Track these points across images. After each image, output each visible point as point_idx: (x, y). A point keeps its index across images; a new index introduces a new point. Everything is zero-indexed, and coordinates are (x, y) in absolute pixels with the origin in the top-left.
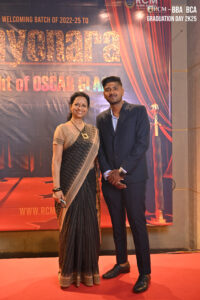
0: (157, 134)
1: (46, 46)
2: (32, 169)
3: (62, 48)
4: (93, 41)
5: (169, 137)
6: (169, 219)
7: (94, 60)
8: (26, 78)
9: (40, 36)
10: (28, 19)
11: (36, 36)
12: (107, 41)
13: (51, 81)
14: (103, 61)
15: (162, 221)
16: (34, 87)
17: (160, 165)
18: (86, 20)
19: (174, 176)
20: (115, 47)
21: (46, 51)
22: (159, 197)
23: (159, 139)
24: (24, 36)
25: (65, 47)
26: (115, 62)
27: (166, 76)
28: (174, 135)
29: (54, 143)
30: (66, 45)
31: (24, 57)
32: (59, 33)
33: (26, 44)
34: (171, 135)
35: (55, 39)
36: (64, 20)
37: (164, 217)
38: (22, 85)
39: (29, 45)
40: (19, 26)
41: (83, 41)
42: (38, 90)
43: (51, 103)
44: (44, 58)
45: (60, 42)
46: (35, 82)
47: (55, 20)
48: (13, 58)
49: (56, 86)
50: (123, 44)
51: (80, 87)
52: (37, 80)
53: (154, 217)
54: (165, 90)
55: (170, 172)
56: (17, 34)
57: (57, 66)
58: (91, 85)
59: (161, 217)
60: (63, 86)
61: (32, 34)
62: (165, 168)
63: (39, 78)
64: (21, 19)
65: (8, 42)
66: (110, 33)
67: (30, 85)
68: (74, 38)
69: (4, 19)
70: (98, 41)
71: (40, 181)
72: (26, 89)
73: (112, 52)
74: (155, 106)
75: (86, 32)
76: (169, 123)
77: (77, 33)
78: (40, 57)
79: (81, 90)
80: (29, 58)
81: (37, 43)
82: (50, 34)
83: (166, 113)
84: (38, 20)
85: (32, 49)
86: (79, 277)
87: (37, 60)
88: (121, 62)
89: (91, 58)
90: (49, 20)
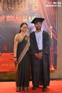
0: (52, 37)
1: (11, 4)
2: (6, 50)
3: (17, 5)
4: (29, 2)
5: (56, 38)
6: (55, 68)
7: (29, 10)
8: (4, 16)
9: (9, 1)
13: (13, 17)
14: (32, 10)
15: (53, 69)
16: (7, 20)
17: (53, 49)
19: (58, 53)
20: (37, 5)
21: (11, 6)
24: (3, 1)
25: (18, 5)
26: (37, 10)
27: (55, 16)
28: (58, 38)
29: (15, 41)
30: (19, 4)
31: (3, 8)
33: (4, 4)
35: (15, 2)
38: (2, 19)
41: (25, 3)
42: (8, 21)
43: (13, 26)
46: (7, 18)
49: (15, 19)
50: (40, 4)
51: (24, 20)
52: (8, 17)
54: (55, 21)
55: (56, 51)
57: (15, 12)
58: (28, 19)
59: (53, 67)
60: (18, 19)
63: (9, 16)
67: (5, 19)
68: (21, 2)
71: (9, 54)
72: (4, 21)
73: (36, 7)
74: (51, 27)
76: (56, 33)
78: (9, 9)
79: (24, 21)
80: (5, 9)
81: (8, 3)
83: (55, 30)
85: (6, 6)
86: (21, 88)
87: (8, 10)
88: (39, 10)
89: (28, 9)
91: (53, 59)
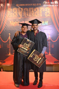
1: (29, 12)
3: (33, 13)
4: (42, 10)
8: (23, 22)
9: (27, 10)
10: (24, 5)
11: (26, 10)
12: (46, 10)
14: (45, 16)
18: (40, 4)
21: (29, 14)
24: (22, 10)
25: (34, 12)
26: (48, 16)
32: (32, 9)
33: (23, 12)
35: (31, 10)
36: (34, 5)
39: (24, 12)
40: (21, 7)
44: (28, 16)
45: (33, 11)
47: (31, 5)
48: (19, 16)
50: (51, 11)
52: (26, 22)
56: (20, 9)
61: (25, 9)
64: (22, 5)
65: (18, 12)
66: (47, 8)
68: (37, 10)
69: (17, 5)
70: (44, 10)
73: (48, 13)
75: (40, 8)
77: (38, 8)
80: (24, 16)
81: (26, 12)
82: (30, 9)
84: (26, 5)
85: (25, 14)
87: (26, 16)
88: (50, 16)
89: (41, 15)
90: (29, 5)
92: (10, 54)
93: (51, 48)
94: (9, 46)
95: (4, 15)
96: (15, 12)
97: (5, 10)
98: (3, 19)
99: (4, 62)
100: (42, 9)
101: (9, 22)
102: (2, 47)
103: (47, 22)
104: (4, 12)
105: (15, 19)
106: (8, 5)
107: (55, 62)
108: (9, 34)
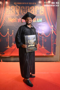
0: (52, 33)
1: (25, 10)
3: (29, 11)
5: (55, 34)
6: (55, 54)
8: (20, 19)
9: (24, 8)
12: (41, 9)
14: (40, 14)
15: (53, 54)
17: (53, 41)
18: (35, 3)
19: (57, 44)
20: (43, 10)
22: (52, 49)
23: (53, 35)
24: (20, 8)
26: (42, 14)
32: (28, 7)
33: (20, 10)
34: (56, 33)
36: (30, 3)
37: (54, 54)
40: (19, 5)
41: (35, 9)
45: (29, 9)
47: (27, 3)
48: (17, 13)
51: (34, 21)
53: (51, 53)
54: (55, 22)
55: (55, 43)
56: (18, 7)
58: (36, 21)
61: (22, 7)
62: (54, 42)
64: (19, 3)
65: (16, 9)
66: (41, 7)
68: (32, 8)
69: (15, 3)
72: (20, 22)
73: (42, 12)
74: (52, 26)
75: (35, 7)
76: (56, 30)
78: (24, 13)
80: (21, 13)
81: (23, 10)
82: (26, 7)
84: (23, 3)
88: (44, 14)
89: (36, 13)
90: (26, 3)
91: (53, 48)
92: (8, 47)
93: (44, 42)
94: (8, 40)
95: (3, 12)
96: (13, 10)
97: (3, 8)
98: (2, 16)
99: (4, 54)
100: (37, 8)
101: (8, 19)
102: (2, 41)
103: (41, 19)
104: (3, 9)
105: (13, 16)
106: (7, 3)
107: (47, 54)
108: (8, 29)
